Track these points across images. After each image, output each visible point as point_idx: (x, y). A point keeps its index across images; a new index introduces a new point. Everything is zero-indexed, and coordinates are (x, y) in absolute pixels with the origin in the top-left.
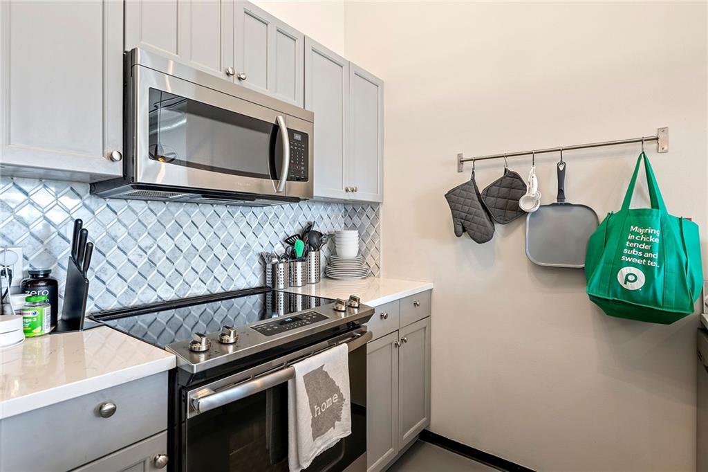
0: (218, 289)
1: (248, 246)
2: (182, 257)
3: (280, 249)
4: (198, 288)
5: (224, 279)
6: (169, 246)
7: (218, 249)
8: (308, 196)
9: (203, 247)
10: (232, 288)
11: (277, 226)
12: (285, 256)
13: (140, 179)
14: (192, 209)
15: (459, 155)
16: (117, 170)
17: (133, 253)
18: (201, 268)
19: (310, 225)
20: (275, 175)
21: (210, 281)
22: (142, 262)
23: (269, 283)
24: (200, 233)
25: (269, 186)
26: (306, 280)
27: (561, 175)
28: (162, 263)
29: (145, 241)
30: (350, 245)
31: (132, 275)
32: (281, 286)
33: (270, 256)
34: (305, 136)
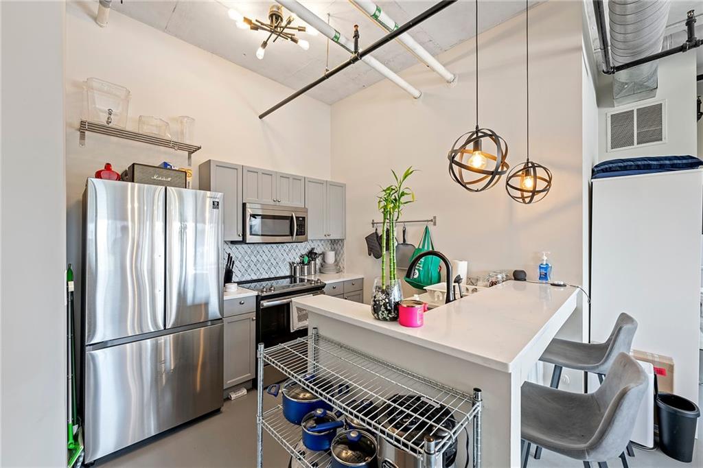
0: (273, 276)
1: (284, 259)
2: (259, 264)
3: (298, 260)
6: (255, 260)
7: (272, 260)
8: (306, 240)
9: (267, 260)
10: (278, 276)
11: (297, 250)
12: (300, 263)
13: (247, 242)
15: (373, 221)
16: (241, 239)
17: (243, 262)
18: (266, 268)
19: (313, 249)
20: (292, 234)
22: (246, 266)
23: (293, 274)
25: (288, 239)
26: (309, 273)
27: (404, 232)
28: (252, 266)
29: (247, 258)
30: (331, 258)
31: (243, 270)
32: (298, 275)
33: (293, 263)
34: (304, 218)
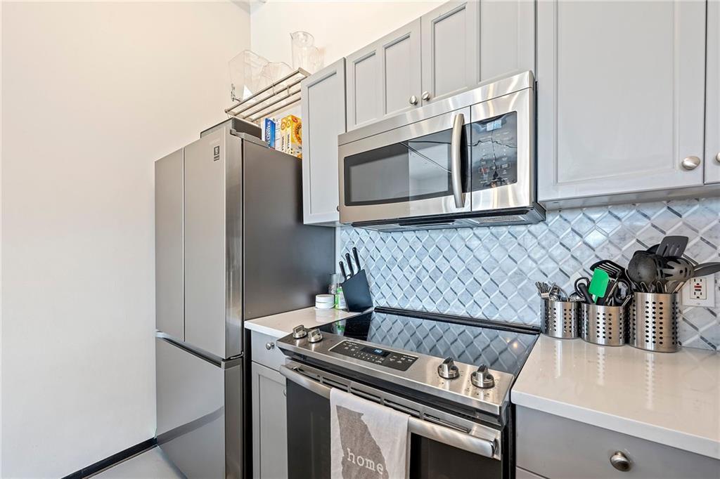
1: (520, 273)
2: (442, 277)
4: (457, 308)
5: (486, 305)
9: (462, 270)
14: (450, 235)
17: (407, 271)
18: (460, 290)
21: (469, 304)
22: (412, 278)
24: (458, 256)
28: (426, 280)
31: (406, 286)
